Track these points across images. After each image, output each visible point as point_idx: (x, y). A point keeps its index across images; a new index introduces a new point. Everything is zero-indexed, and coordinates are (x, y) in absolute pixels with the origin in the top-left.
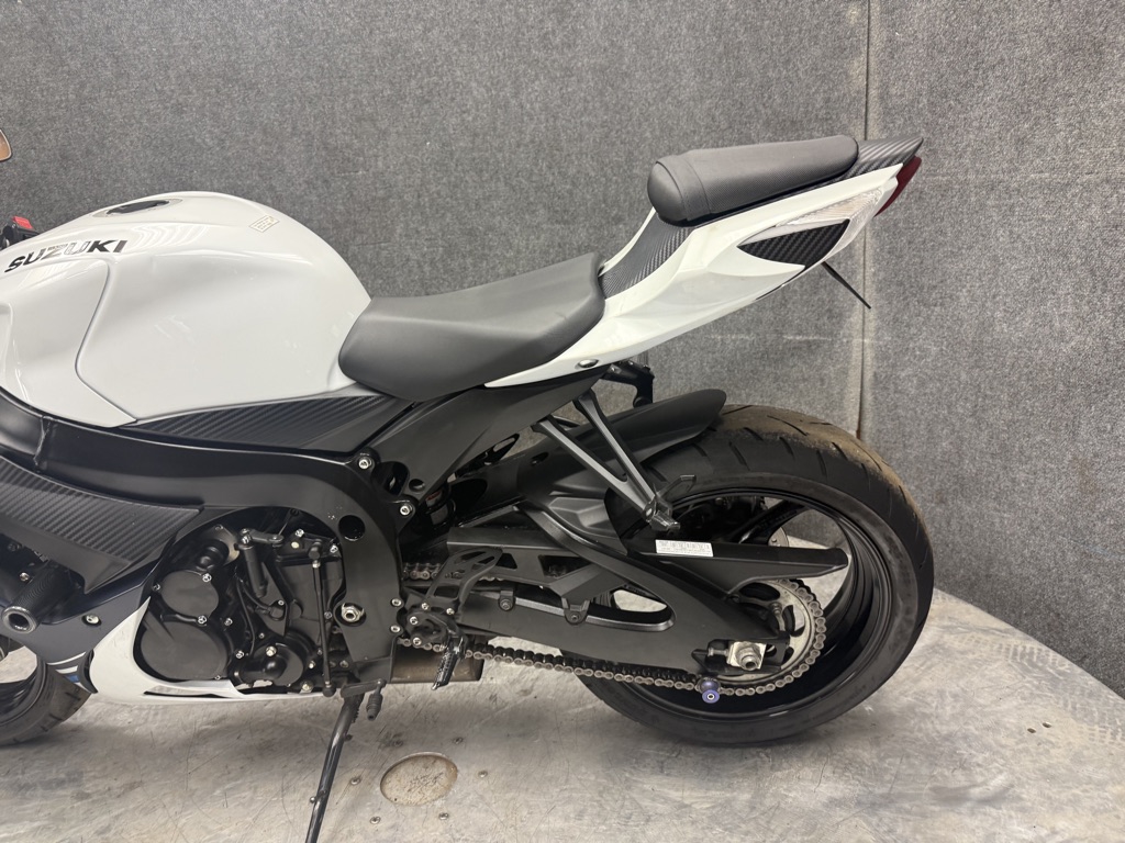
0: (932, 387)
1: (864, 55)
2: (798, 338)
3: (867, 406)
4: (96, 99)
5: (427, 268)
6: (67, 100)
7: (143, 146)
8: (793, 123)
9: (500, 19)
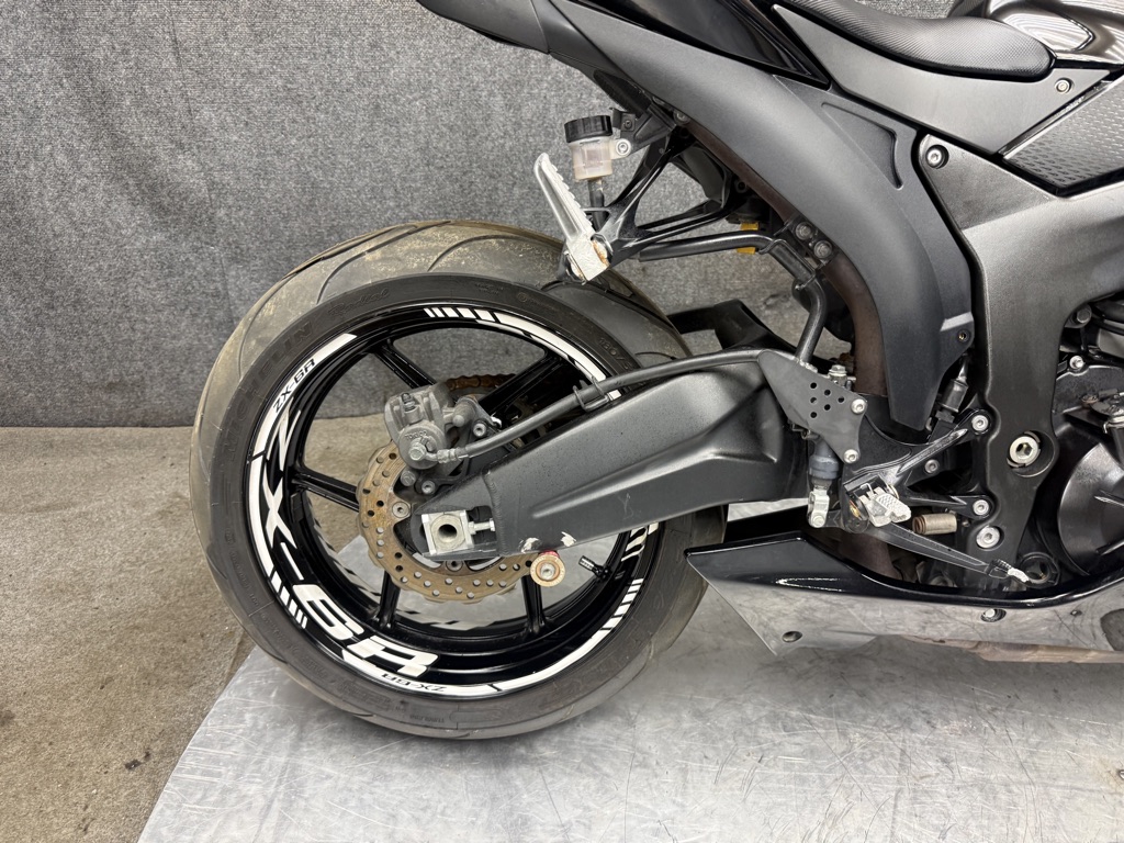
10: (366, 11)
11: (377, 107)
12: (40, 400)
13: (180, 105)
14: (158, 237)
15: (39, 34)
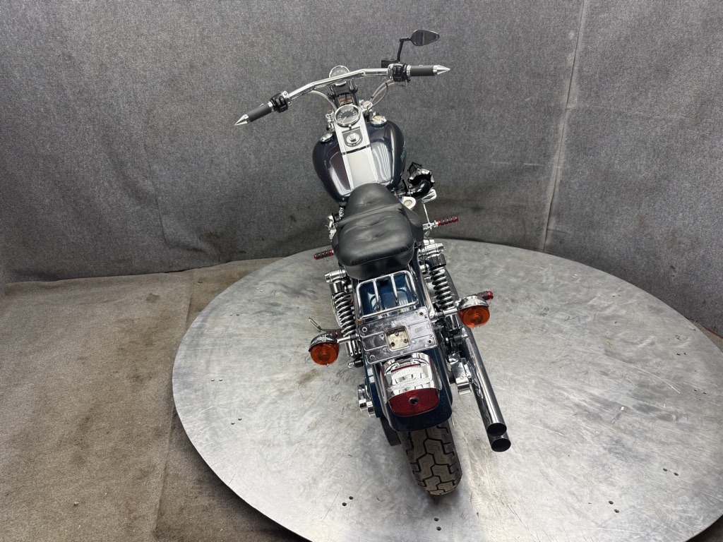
0: (585, 187)
1: (573, 53)
2: (530, 164)
3: (556, 193)
4: (210, 37)
6: (195, 37)
7: (233, 63)
8: (539, 74)
9: (410, 11)
10: (207, 132)
11: (212, 161)
12: (95, 267)
13: (146, 164)
14: (138, 207)
15: (101, 146)
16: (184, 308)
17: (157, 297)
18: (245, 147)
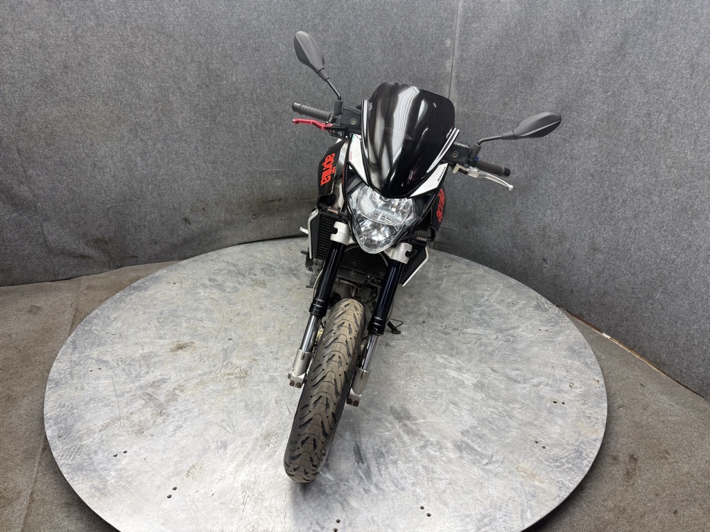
1: (451, 60)
4: (84, 37)
5: (254, 129)
7: (112, 64)
16: (69, 319)
17: (39, 308)
18: (130, 149)
